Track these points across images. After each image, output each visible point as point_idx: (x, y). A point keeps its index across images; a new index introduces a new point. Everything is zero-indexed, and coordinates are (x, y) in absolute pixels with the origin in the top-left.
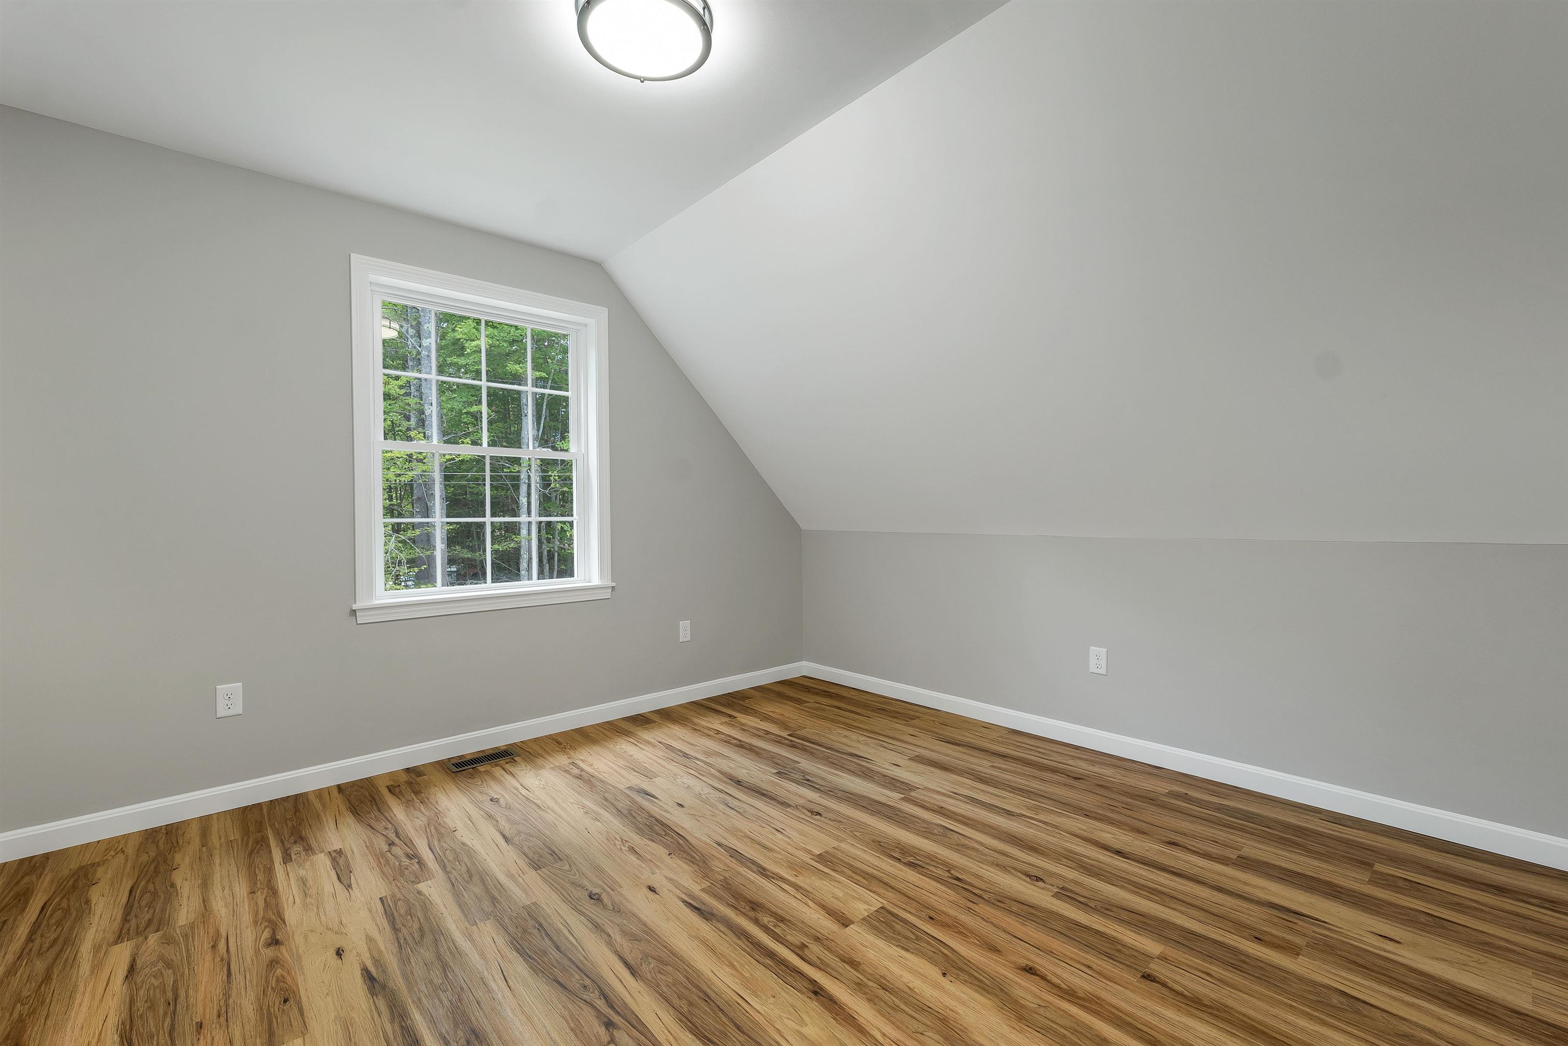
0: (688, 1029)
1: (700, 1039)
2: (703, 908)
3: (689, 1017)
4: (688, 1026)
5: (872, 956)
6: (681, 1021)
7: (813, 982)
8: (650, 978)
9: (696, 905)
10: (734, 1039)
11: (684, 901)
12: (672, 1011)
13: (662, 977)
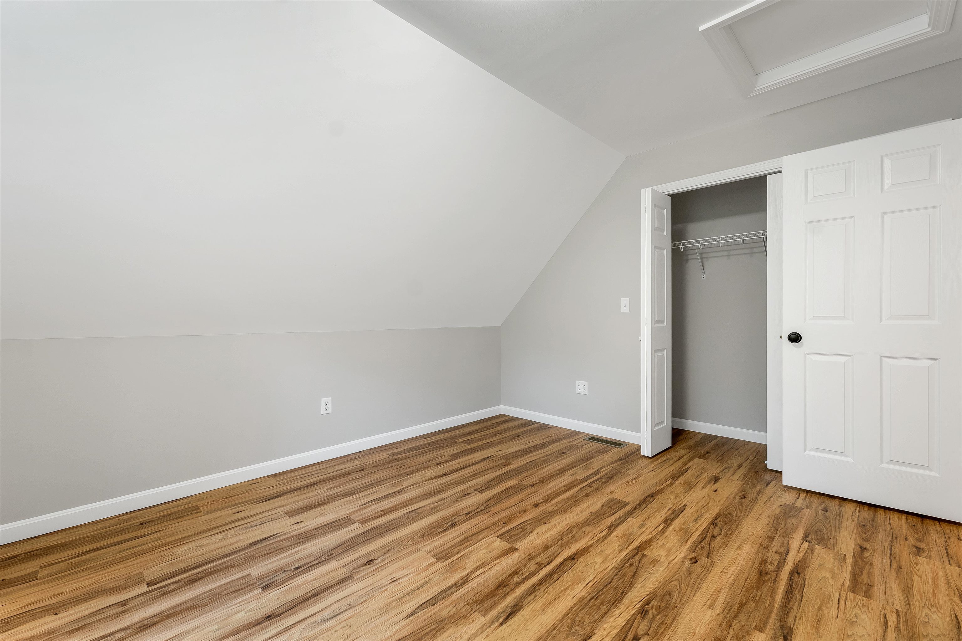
0: (620, 602)
1: (624, 597)
2: (509, 612)
3: (611, 603)
4: (618, 603)
5: (539, 542)
6: (616, 606)
7: (566, 560)
8: (590, 627)
9: (506, 616)
10: (617, 584)
11: (501, 624)
12: (611, 611)
13: (586, 620)
